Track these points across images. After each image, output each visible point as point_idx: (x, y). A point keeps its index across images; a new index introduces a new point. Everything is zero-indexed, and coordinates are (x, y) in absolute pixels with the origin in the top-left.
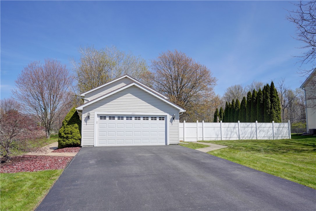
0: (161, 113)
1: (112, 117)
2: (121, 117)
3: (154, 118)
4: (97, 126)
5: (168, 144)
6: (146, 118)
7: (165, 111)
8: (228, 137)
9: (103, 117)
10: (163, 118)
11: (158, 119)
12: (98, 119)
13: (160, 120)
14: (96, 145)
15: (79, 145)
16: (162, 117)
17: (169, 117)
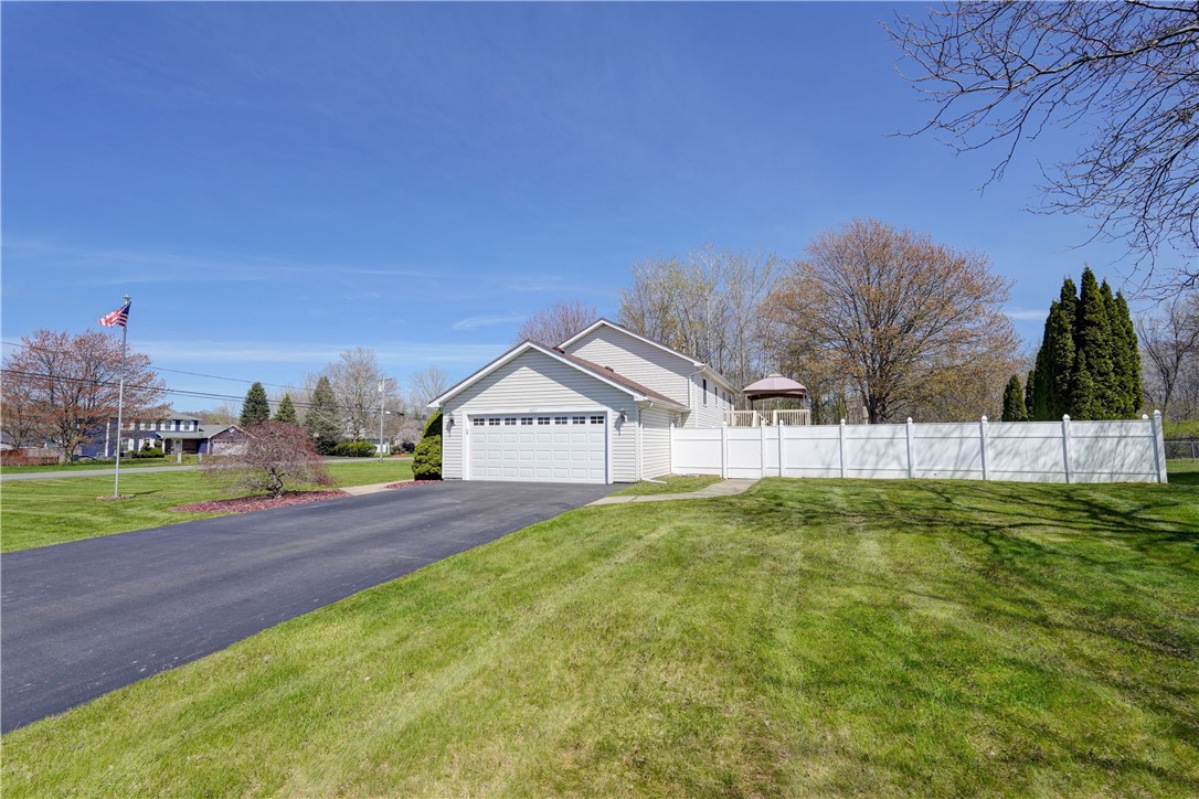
0: (595, 407)
1: (495, 420)
2: (511, 419)
3: (579, 418)
4: (467, 441)
5: (610, 482)
6: (561, 418)
7: (601, 402)
8: (866, 467)
9: (478, 420)
10: (599, 418)
11: (588, 421)
12: (469, 424)
13: (592, 422)
14: (467, 477)
15: (437, 477)
16: (597, 415)
17: (612, 415)
